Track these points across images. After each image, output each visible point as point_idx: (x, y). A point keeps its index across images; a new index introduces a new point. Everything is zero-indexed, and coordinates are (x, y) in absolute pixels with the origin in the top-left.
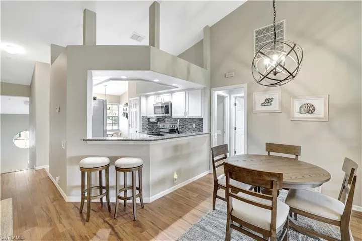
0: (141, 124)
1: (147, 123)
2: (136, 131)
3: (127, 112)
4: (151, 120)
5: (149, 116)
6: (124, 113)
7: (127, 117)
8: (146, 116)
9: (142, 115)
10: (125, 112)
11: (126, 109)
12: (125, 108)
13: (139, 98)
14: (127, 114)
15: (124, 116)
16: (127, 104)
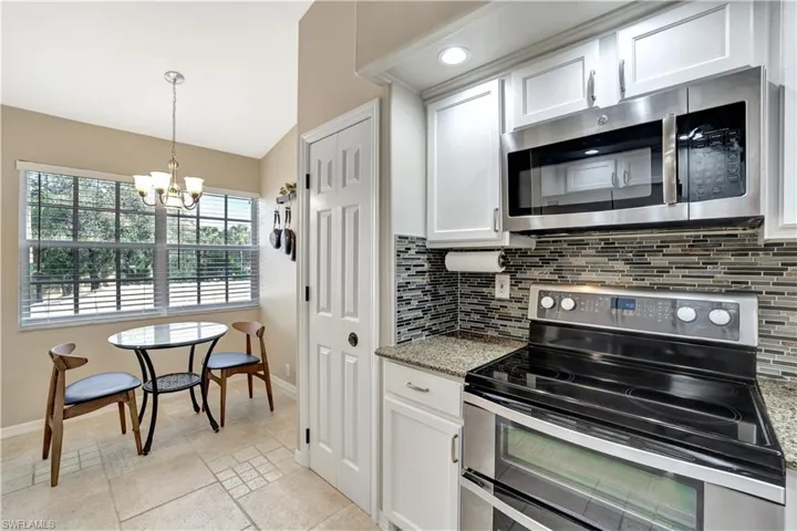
0: (393, 294)
1: (424, 280)
2: (354, 340)
3: (292, 226)
4: (454, 263)
5: (438, 235)
6: (278, 232)
7: (291, 248)
8: (418, 233)
9: (398, 229)
10: (282, 226)
11: (288, 213)
12: (282, 210)
13: (372, 108)
14: (290, 234)
15: (278, 245)
16: (292, 188)
